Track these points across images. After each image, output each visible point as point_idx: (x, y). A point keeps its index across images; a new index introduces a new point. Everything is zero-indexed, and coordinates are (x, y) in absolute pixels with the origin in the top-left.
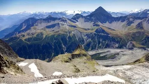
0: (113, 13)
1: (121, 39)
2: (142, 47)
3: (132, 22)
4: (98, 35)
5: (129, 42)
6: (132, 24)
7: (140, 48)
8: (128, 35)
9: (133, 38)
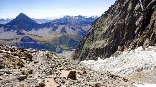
0: (37, 19)
1: (50, 44)
2: (68, 49)
3: (56, 28)
4: (25, 44)
5: (58, 47)
6: (57, 30)
7: (67, 50)
8: (55, 40)
9: (60, 42)
